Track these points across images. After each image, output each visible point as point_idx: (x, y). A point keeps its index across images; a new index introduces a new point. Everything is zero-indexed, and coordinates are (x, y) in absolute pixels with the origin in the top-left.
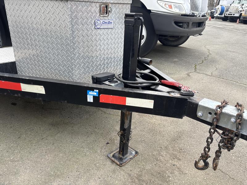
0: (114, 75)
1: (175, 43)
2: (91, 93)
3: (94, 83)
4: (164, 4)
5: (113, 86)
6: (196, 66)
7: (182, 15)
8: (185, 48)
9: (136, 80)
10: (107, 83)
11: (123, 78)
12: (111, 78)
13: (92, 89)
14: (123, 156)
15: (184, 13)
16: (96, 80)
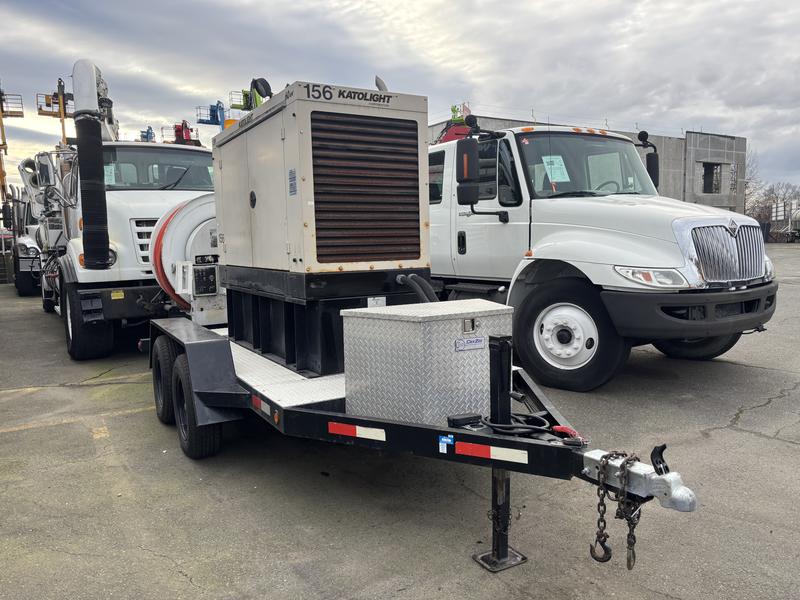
0: (480, 417)
1: (702, 352)
2: (444, 439)
3: (450, 426)
4: (631, 271)
5: (475, 431)
6: (741, 412)
7: (681, 292)
8: (732, 363)
9: (510, 423)
10: (468, 427)
11: (491, 421)
12: (474, 421)
13: (445, 434)
14: (499, 559)
15: (684, 285)
16: (453, 423)
